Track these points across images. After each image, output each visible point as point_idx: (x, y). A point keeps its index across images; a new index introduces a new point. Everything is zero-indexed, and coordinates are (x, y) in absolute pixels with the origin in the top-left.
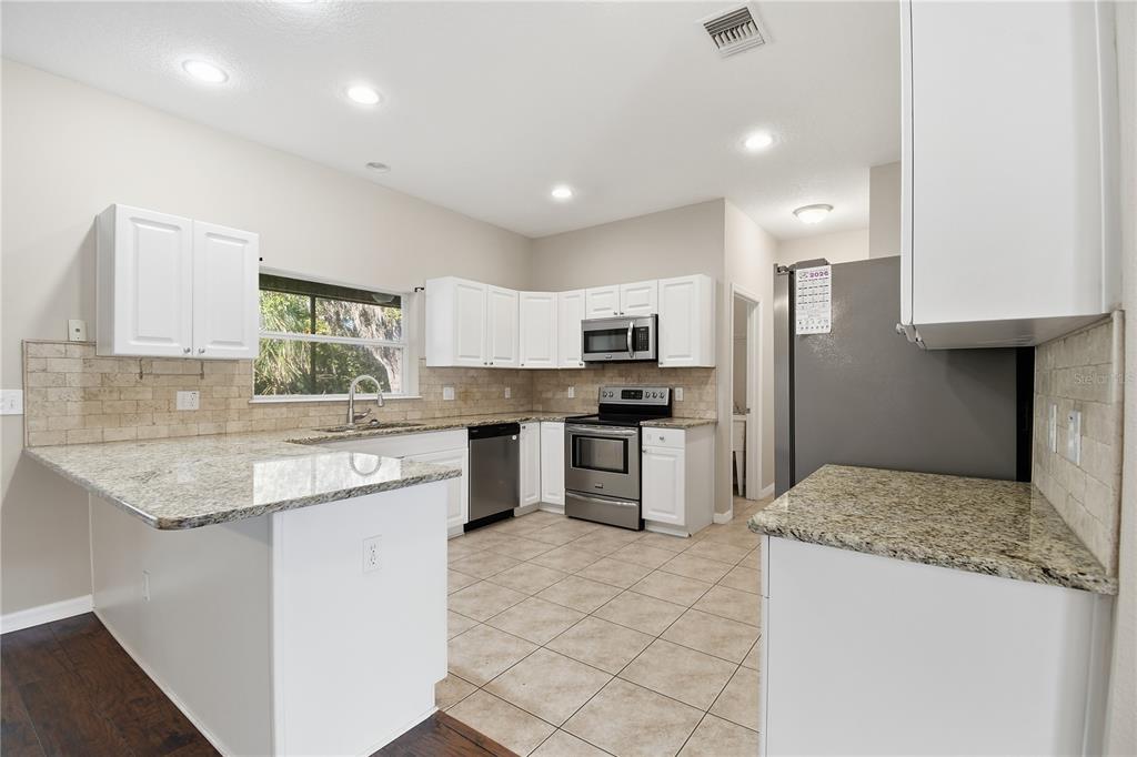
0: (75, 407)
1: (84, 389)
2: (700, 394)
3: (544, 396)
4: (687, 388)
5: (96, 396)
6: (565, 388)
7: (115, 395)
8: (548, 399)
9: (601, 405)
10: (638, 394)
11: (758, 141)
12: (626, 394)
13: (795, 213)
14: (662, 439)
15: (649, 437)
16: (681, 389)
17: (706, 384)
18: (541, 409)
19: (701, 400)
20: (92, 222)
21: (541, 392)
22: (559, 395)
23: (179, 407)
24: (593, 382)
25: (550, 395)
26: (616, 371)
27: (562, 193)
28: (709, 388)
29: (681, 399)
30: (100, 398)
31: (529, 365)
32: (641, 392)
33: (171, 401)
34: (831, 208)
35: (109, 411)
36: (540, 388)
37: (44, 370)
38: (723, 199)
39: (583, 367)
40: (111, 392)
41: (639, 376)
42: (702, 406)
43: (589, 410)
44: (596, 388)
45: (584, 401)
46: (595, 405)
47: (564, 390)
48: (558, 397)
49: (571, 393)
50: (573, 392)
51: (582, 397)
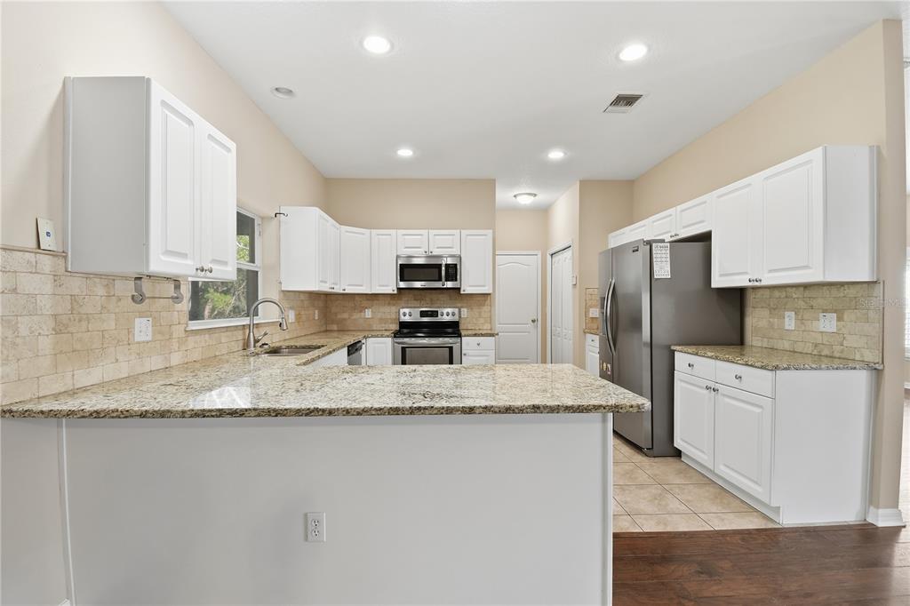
0: (46, 344)
1: (55, 316)
2: (480, 313)
3: (339, 316)
4: (470, 307)
5: (66, 326)
6: (363, 309)
7: (84, 324)
8: (345, 319)
9: (400, 322)
10: (434, 314)
11: (556, 155)
12: (423, 314)
13: (515, 196)
14: (478, 344)
15: (468, 344)
16: (465, 309)
17: (484, 305)
19: (480, 316)
20: (61, 85)
21: (336, 314)
22: (356, 316)
23: (137, 339)
24: (389, 304)
25: (345, 316)
26: (411, 296)
27: (405, 153)
28: (486, 308)
29: (465, 317)
30: (70, 329)
31: (350, 290)
32: (437, 311)
33: (130, 331)
34: (535, 195)
35: (78, 347)
36: (334, 310)
37: (14, 291)
38: (494, 180)
40: (80, 321)
41: (431, 300)
42: (482, 321)
43: (387, 327)
44: (394, 309)
45: (382, 320)
46: (392, 323)
47: (361, 312)
48: (354, 317)
49: (368, 313)
50: (370, 313)
51: (379, 317)
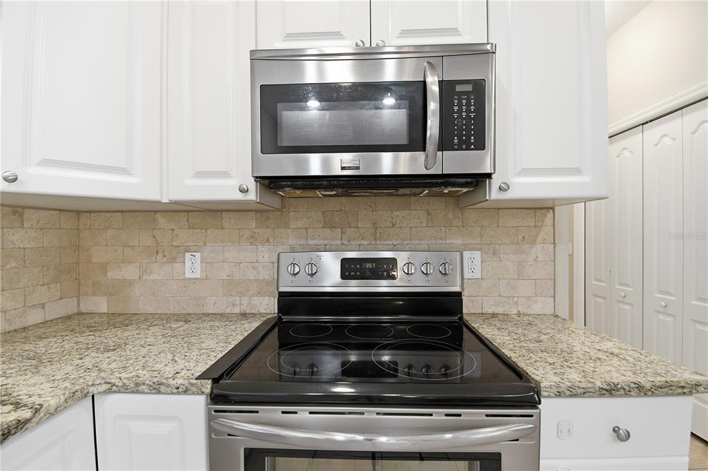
2: (521, 264)
3: (113, 274)
4: (490, 248)
6: (175, 255)
8: (126, 283)
9: (282, 295)
10: (383, 269)
12: (350, 268)
16: (477, 254)
17: (533, 242)
18: (103, 308)
19: (521, 275)
21: (104, 268)
22: (159, 273)
24: (253, 240)
25: (130, 272)
28: (539, 251)
29: (478, 275)
32: (393, 261)
36: (99, 253)
39: (252, 196)
41: (375, 225)
43: (244, 305)
44: (265, 254)
45: (231, 286)
46: (259, 294)
47: (173, 260)
48: (154, 277)
49: (192, 266)
50: (198, 265)
51: (223, 275)
